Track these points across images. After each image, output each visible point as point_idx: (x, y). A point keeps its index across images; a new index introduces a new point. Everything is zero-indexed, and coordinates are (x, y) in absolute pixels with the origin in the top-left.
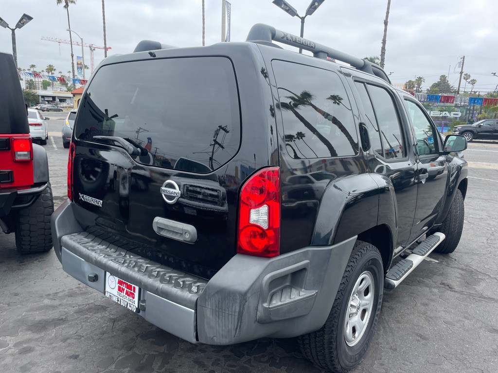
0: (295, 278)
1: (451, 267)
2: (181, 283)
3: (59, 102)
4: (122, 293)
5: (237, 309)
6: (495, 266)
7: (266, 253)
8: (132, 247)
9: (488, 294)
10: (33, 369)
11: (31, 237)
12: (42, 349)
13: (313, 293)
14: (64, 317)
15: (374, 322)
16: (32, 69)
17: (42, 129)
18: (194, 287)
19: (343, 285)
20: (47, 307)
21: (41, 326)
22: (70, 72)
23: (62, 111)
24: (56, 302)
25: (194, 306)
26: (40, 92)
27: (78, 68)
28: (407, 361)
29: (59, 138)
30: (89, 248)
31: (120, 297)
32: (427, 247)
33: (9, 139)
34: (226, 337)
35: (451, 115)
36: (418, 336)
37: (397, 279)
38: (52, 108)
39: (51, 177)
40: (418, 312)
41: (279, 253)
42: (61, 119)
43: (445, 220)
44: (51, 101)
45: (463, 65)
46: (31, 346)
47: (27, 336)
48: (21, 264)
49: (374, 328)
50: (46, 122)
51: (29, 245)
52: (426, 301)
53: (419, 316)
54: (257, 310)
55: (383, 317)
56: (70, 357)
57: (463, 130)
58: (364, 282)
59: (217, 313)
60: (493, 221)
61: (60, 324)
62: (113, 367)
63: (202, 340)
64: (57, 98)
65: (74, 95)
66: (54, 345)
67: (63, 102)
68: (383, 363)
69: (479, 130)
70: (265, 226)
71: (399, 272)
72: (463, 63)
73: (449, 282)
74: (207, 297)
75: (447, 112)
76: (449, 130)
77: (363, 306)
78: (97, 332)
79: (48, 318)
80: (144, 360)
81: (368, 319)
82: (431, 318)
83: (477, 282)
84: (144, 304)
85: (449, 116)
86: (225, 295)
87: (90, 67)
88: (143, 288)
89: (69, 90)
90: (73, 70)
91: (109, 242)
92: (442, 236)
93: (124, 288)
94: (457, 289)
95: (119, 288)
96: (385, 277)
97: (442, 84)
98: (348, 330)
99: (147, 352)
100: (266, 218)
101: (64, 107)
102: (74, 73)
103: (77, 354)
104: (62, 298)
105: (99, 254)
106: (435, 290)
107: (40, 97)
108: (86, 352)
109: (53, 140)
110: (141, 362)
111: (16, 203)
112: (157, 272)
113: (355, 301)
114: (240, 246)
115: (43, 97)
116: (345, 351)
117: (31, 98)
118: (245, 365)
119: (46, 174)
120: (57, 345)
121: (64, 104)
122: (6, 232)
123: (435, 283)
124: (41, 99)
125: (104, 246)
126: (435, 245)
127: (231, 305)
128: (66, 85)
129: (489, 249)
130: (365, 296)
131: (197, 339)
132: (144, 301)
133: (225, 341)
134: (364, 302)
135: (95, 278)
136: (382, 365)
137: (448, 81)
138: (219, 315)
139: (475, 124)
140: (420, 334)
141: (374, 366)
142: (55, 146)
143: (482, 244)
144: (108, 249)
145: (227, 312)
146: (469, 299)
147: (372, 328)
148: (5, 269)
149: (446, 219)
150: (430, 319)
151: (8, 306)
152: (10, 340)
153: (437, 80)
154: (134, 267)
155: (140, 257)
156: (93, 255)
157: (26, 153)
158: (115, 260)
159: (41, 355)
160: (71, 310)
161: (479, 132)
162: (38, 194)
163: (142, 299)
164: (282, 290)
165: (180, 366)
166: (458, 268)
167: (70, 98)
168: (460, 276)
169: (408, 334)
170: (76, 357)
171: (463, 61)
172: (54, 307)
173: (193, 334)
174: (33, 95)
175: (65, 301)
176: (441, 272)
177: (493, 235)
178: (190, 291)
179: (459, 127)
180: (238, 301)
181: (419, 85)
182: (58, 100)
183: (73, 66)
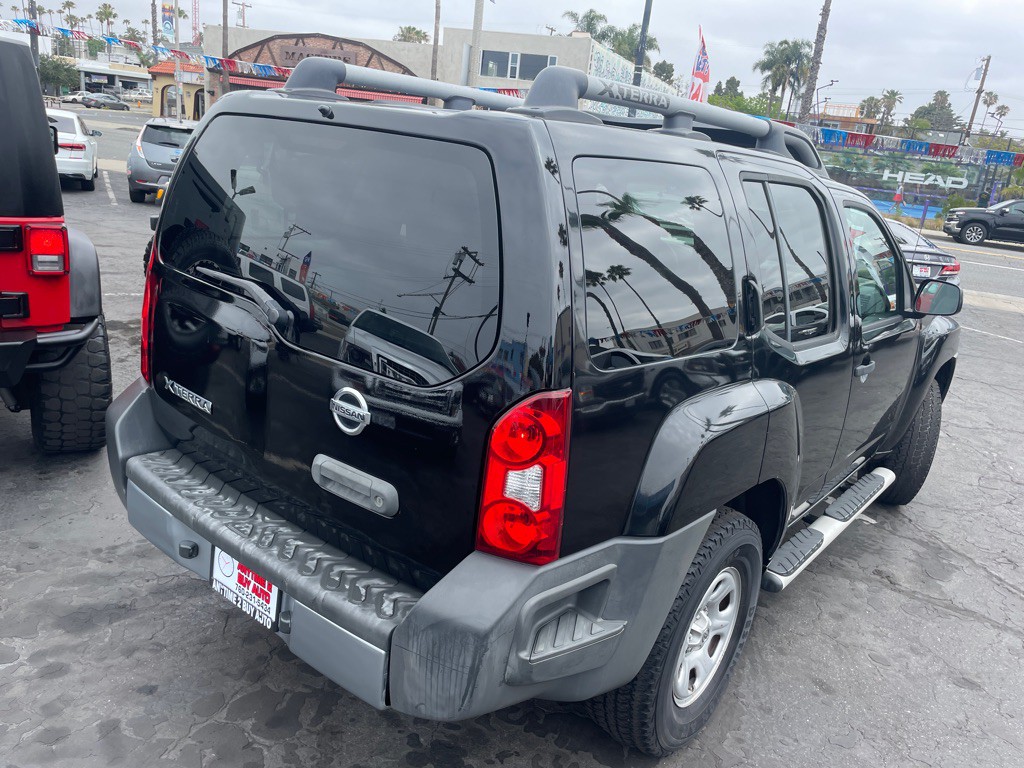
0: (586, 600)
1: (900, 537)
2: (363, 591)
3: (122, 89)
4: (246, 589)
5: (469, 662)
6: (986, 540)
7: (533, 556)
8: (269, 498)
9: (964, 600)
10: (68, 711)
11: (63, 425)
12: (85, 670)
13: (617, 626)
14: (128, 602)
15: (734, 658)
16: (67, 11)
17: (86, 157)
18: (386, 603)
19: (679, 601)
20: (95, 578)
21: (81, 620)
22: (146, 21)
23: (128, 109)
24: (113, 569)
25: (385, 643)
26: (84, 64)
27: (164, 19)
28: (788, 735)
29: (120, 175)
30: (183, 492)
31: (240, 595)
32: (856, 501)
33: (20, 228)
34: (443, 709)
35: (946, 183)
36: (816, 684)
37: (788, 574)
38: (108, 101)
39: (105, 273)
40: (823, 634)
41: (557, 555)
42: (125, 129)
43: (900, 444)
44: (106, 86)
45: (985, 74)
46: (64, 661)
47: (56, 639)
48: (42, 476)
49: (732, 669)
50: (94, 141)
51: (60, 438)
52: (842, 609)
53: (824, 642)
54: (507, 662)
55: (753, 639)
56: (140, 690)
57: (966, 219)
58: (721, 587)
59: (429, 665)
60: (999, 436)
61: (119, 618)
62: (221, 716)
63: (396, 706)
64: (117, 79)
65: (155, 76)
66: (108, 662)
67: (131, 88)
68: (743, 738)
69: (999, 220)
70: (534, 505)
71: (793, 559)
72: (986, 70)
73: (891, 569)
74: (411, 633)
75: (939, 178)
76: (939, 216)
77: (715, 629)
78: (194, 638)
79: (98, 601)
80: (284, 704)
81: (723, 653)
82: (846, 647)
83: (946, 572)
84: (288, 621)
85: (942, 185)
86: (446, 634)
87: (190, 15)
88: (287, 591)
89: (143, 62)
90: (154, 20)
91: (222, 480)
92: (887, 476)
93: (250, 579)
94: (905, 585)
95: (240, 579)
96: (764, 569)
97: (937, 113)
98: (681, 678)
99: (289, 688)
100: (537, 488)
101: (131, 101)
102: (154, 26)
103: (153, 683)
104: (125, 559)
105: (203, 507)
106: (862, 586)
107: (82, 75)
108: (170, 681)
109: (107, 180)
110: (279, 708)
111: (34, 359)
112: (315, 561)
113: (701, 623)
114: (482, 538)
115: (88, 74)
116: (672, 718)
117: (63, 76)
118: (479, 726)
119: (96, 299)
120: (115, 662)
121: (132, 95)
122: (13, 408)
123: (864, 569)
124: (84, 80)
125: (212, 490)
126: (871, 496)
127: (456, 652)
128: (138, 50)
129: (980, 500)
130: (721, 610)
131: (388, 702)
132: (288, 614)
133: (441, 715)
134: (718, 622)
135: (193, 552)
136: (740, 741)
137: (950, 105)
138: (432, 668)
139: (993, 209)
140: (821, 681)
141: (725, 743)
142: (111, 195)
143: (968, 488)
144: (221, 496)
145: (448, 665)
146: (924, 609)
147: (728, 669)
148: (11, 485)
149: (902, 440)
150: (843, 648)
151: (17, 571)
152: (22, 647)
153: (927, 100)
154: (271, 545)
155: (284, 521)
156: (191, 508)
157: (55, 258)
158: (234, 524)
159: (83, 681)
160: (144, 588)
161: (999, 226)
162: (78, 345)
163: (283, 610)
164: (558, 619)
165: (353, 720)
166: (914, 540)
167: (146, 80)
168: (914, 557)
169: (798, 679)
170: (150, 690)
171: (987, 66)
172: (108, 579)
173: (382, 694)
174: (67, 70)
175: (130, 567)
176: (877, 547)
177: (992, 467)
178: (380, 613)
179: (960, 211)
180: (471, 648)
181: (889, 108)
182: (120, 84)
183: (154, 12)
